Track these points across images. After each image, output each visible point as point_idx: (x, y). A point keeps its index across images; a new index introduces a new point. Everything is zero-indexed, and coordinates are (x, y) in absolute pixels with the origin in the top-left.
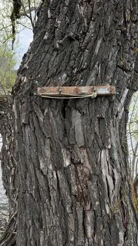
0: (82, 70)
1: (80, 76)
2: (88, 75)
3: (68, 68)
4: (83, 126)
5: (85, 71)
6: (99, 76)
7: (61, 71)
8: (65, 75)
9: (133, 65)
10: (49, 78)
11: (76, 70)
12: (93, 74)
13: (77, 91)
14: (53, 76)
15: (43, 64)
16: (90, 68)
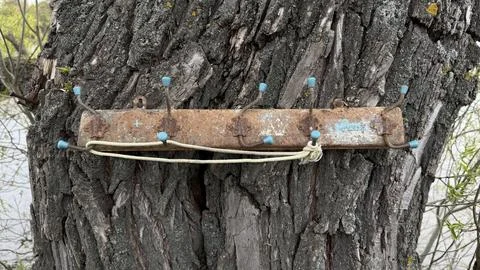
0: (268, 39)
1: (258, 65)
2: (291, 58)
3: (213, 29)
4: (266, 253)
5: (278, 44)
6: (337, 65)
7: (181, 41)
8: (197, 59)
9: (469, 14)
10: (132, 71)
11: (242, 34)
12: (310, 57)
13: (239, 128)
14: (151, 60)
15: (111, 11)
16: (297, 30)
